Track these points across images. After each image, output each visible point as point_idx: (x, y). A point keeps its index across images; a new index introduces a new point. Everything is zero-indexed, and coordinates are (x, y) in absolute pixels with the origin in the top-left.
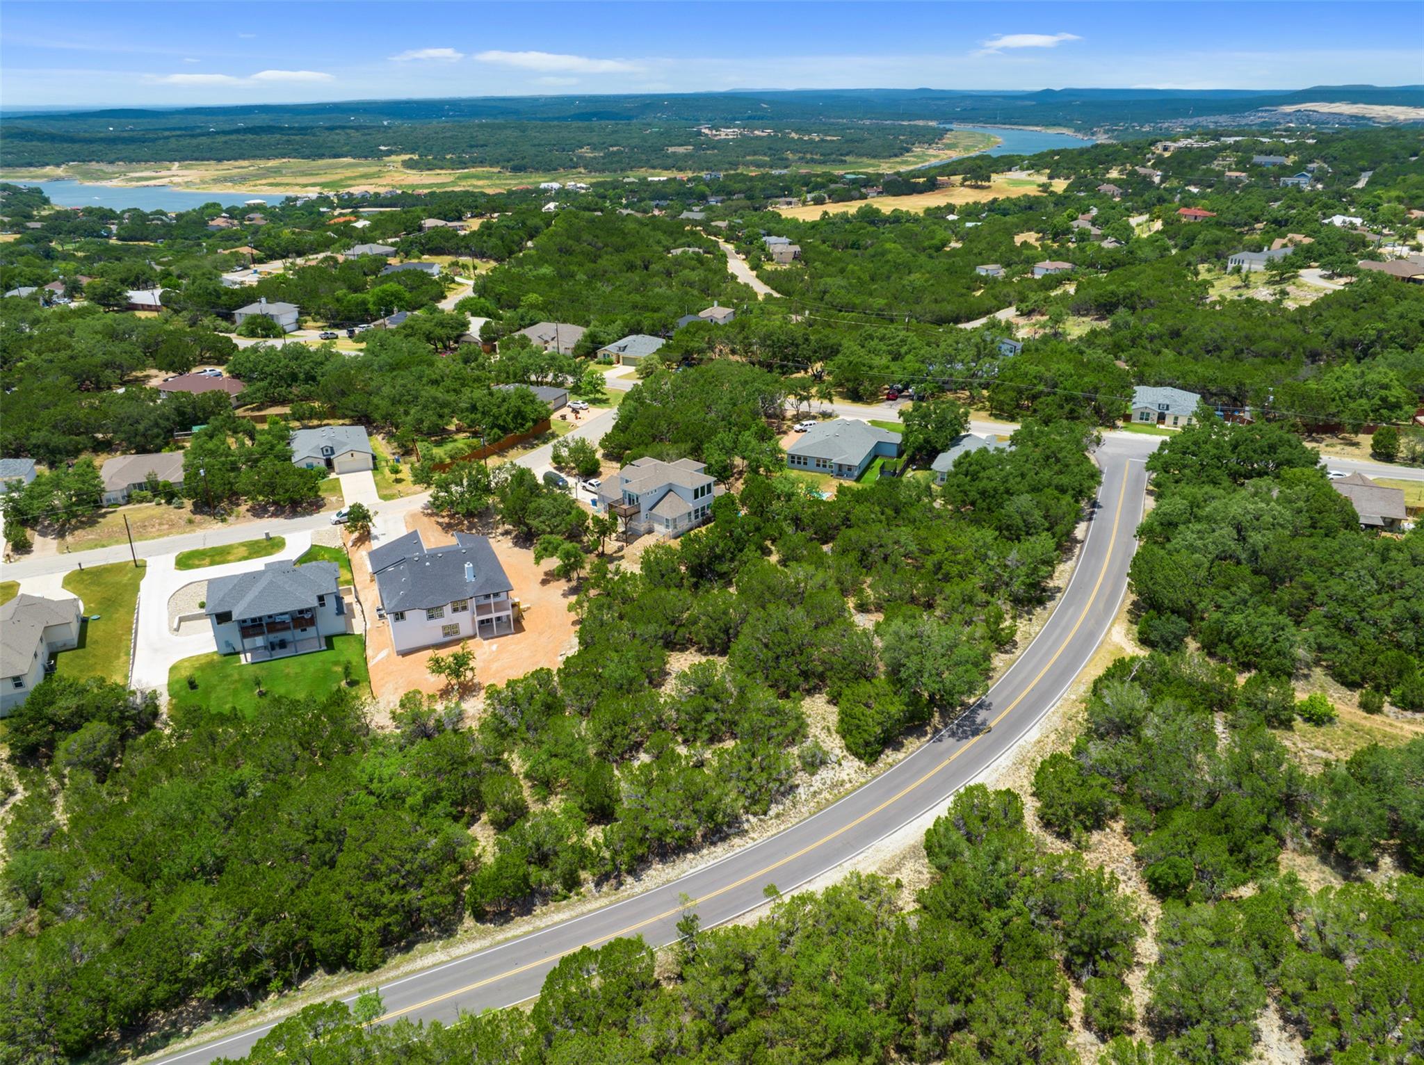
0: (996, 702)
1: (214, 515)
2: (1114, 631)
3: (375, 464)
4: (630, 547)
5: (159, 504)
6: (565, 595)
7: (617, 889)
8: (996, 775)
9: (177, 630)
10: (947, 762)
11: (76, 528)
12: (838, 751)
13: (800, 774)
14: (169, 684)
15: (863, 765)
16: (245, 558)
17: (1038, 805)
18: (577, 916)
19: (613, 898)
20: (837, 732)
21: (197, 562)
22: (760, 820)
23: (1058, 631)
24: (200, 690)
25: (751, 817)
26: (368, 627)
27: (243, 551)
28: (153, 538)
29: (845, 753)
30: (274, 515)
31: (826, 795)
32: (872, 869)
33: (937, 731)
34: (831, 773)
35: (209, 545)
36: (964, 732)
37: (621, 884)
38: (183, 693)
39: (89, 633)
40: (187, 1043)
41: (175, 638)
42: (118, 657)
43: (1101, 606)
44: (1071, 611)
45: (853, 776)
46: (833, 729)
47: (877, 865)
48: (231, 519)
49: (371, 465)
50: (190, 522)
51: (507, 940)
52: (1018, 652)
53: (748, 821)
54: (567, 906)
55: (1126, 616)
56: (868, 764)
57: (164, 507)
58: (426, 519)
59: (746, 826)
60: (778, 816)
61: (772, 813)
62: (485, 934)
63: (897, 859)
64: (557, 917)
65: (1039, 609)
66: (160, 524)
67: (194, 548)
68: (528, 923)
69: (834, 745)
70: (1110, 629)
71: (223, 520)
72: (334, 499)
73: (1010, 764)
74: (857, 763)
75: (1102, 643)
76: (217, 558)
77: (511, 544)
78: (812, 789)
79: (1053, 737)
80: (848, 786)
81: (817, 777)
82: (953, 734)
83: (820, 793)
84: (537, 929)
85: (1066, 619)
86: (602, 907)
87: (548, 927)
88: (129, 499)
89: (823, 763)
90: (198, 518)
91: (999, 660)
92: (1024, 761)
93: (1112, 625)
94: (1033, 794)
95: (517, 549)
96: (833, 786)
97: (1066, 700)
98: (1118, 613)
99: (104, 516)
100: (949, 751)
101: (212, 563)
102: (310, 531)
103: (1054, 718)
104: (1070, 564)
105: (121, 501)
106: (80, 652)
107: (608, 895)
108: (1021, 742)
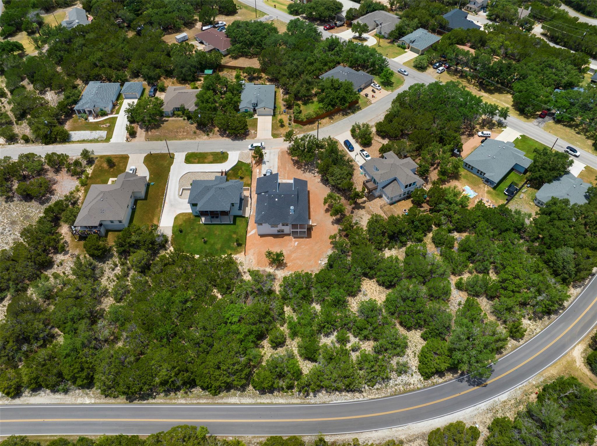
0: (496, 368)
1: (204, 132)
2: (576, 349)
3: (274, 113)
4: (369, 203)
5: (184, 119)
6: (333, 223)
7: (305, 397)
8: (476, 412)
9: (181, 195)
10: (458, 395)
11: (152, 128)
12: (414, 368)
13: (394, 373)
14: (173, 227)
15: (422, 379)
16: (211, 163)
17: (488, 434)
18: (287, 404)
19: (303, 401)
20: (418, 357)
21: (193, 160)
22: (370, 389)
23: (548, 336)
24: (183, 234)
25: (366, 386)
26: (251, 213)
27: (211, 158)
28: (180, 140)
29: (417, 370)
30: (228, 136)
31: (401, 387)
32: (403, 437)
33: (462, 374)
34: (407, 378)
35: (199, 151)
36: (474, 382)
37: (308, 395)
38: (177, 233)
39: (149, 192)
40: (154, 401)
41: (180, 200)
42: (157, 208)
43: (578, 329)
44: (561, 326)
45: (416, 382)
46: (417, 353)
47: (406, 436)
48: (211, 134)
49: (272, 114)
50: (195, 133)
51: (261, 404)
52: (522, 342)
53: (364, 388)
54: (286, 396)
55: (588, 341)
56: (424, 380)
57: (186, 121)
58: (287, 156)
59: (363, 390)
60: (377, 389)
61: (375, 387)
62: (254, 396)
63: (415, 437)
64: (281, 401)
65: (546, 318)
66: (183, 132)
67: (193, 151)
68: (270, 399)
69: (414, 363)
70: (575, 346)
71: (208, 135)
72: (253, 131)
73: (485, 409)
74: (420, 377)
75: (566, 354)
76: (201, 160)
77: (319, 180)
78: (396, 383)
79: (513, 402)
80: (412, 386)
81: (400, 378)
82: (468, 381)
83: (399, 385)
84: (272, 404)
85: (556, 330)
86: (297, 404)
87: (276, 404)
88: (173, 115)
89: (406, 372)
90: (198, 131)
91: (511, 343)
92: (492, 409)
93: (578, 344)
94: (489, 428)
95: (321, 184)
96: (405, 384)
97: (530, 383)
98: (586, 337)
99: (163, 122)
100: (462, 389)
101: (199, 162)
102: (238, 152)
103: (519, 391)
104: (579, 290)
105: (170, 115)
106: (145, 201)
107: (301, 398)
108: (496, 399)
